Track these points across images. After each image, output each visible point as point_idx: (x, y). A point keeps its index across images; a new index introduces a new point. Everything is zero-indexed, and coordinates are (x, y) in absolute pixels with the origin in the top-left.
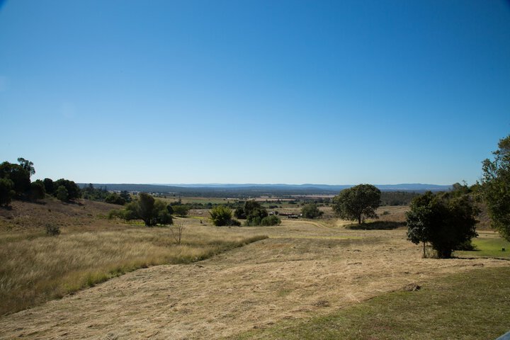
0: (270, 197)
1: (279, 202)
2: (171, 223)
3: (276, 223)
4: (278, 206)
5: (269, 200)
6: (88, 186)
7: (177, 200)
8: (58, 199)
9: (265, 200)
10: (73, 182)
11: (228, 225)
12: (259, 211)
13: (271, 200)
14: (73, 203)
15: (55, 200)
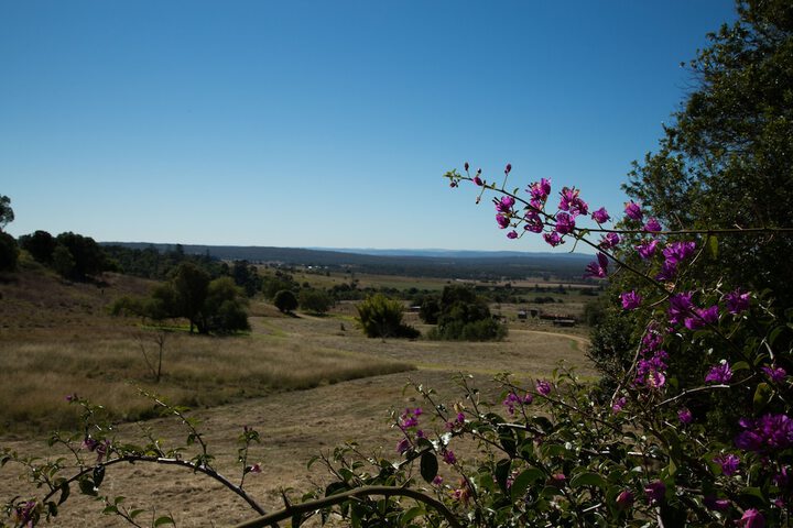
0: (546, 279)
1: (562, 290)
2: (245, 326)
3: (494, 335)
4: (556, 297)
5: (540, 285)
6: (173, 249)
7: (348, 282)
8: (58, 273)
9: (533, 285)
10: (90, 240)
11: (381, 336)
12: (465, 308)
13: (546, 285)
14: (90, 281)
15: (50, 274)
